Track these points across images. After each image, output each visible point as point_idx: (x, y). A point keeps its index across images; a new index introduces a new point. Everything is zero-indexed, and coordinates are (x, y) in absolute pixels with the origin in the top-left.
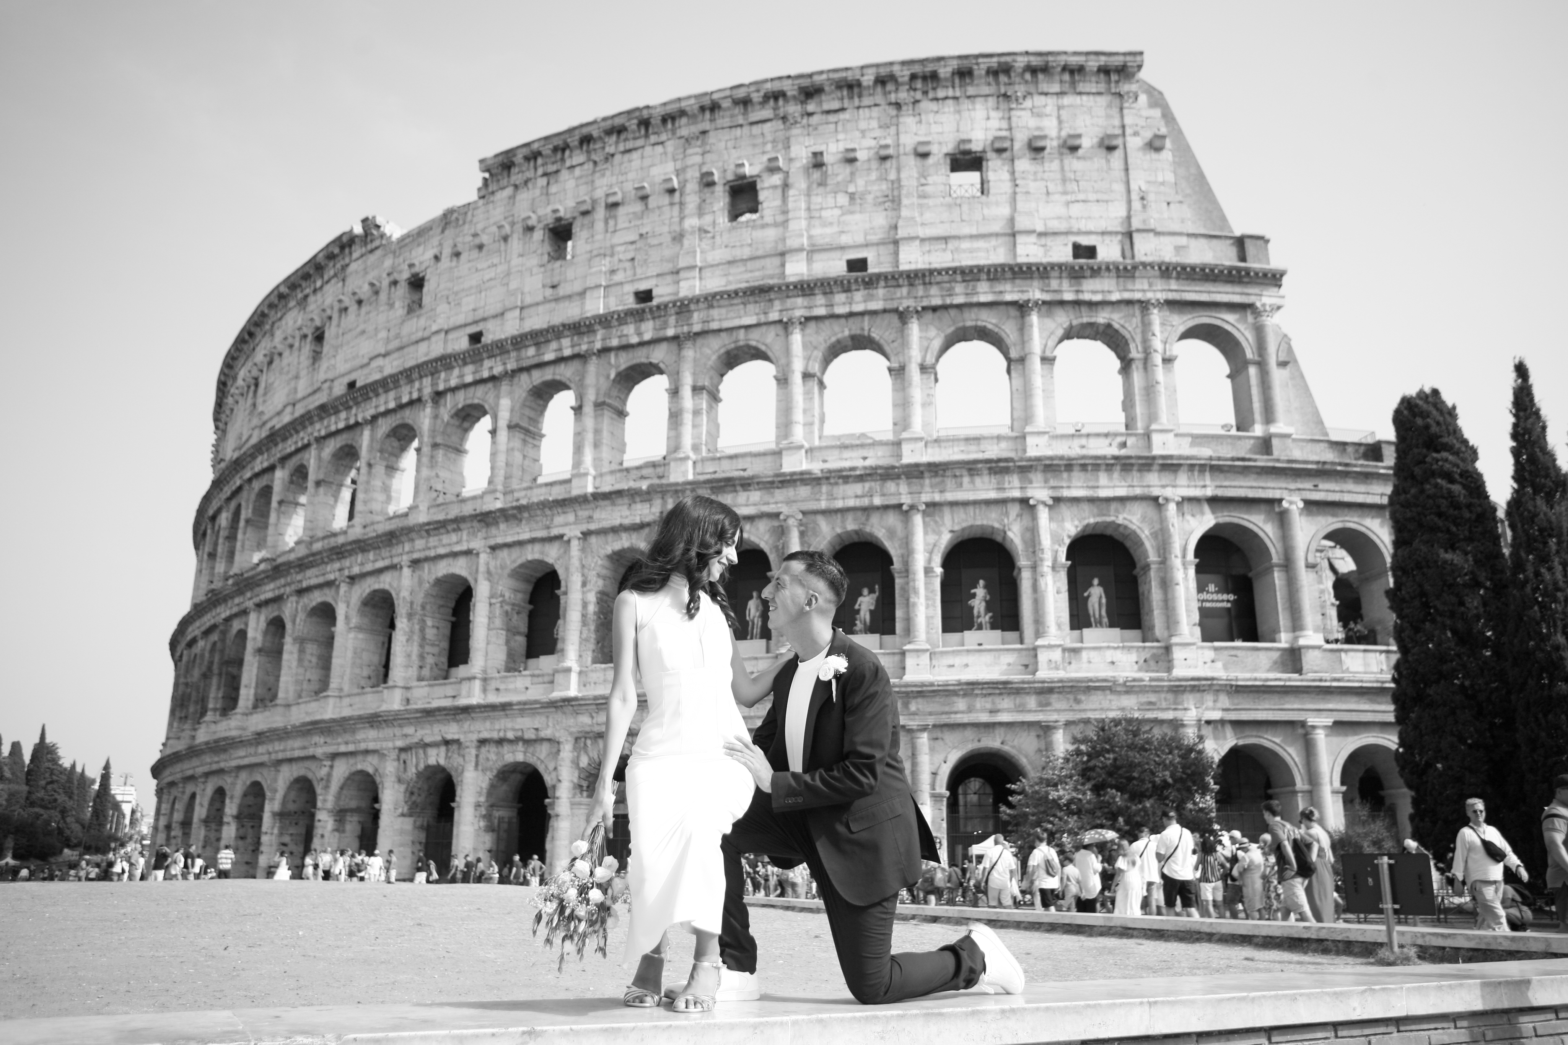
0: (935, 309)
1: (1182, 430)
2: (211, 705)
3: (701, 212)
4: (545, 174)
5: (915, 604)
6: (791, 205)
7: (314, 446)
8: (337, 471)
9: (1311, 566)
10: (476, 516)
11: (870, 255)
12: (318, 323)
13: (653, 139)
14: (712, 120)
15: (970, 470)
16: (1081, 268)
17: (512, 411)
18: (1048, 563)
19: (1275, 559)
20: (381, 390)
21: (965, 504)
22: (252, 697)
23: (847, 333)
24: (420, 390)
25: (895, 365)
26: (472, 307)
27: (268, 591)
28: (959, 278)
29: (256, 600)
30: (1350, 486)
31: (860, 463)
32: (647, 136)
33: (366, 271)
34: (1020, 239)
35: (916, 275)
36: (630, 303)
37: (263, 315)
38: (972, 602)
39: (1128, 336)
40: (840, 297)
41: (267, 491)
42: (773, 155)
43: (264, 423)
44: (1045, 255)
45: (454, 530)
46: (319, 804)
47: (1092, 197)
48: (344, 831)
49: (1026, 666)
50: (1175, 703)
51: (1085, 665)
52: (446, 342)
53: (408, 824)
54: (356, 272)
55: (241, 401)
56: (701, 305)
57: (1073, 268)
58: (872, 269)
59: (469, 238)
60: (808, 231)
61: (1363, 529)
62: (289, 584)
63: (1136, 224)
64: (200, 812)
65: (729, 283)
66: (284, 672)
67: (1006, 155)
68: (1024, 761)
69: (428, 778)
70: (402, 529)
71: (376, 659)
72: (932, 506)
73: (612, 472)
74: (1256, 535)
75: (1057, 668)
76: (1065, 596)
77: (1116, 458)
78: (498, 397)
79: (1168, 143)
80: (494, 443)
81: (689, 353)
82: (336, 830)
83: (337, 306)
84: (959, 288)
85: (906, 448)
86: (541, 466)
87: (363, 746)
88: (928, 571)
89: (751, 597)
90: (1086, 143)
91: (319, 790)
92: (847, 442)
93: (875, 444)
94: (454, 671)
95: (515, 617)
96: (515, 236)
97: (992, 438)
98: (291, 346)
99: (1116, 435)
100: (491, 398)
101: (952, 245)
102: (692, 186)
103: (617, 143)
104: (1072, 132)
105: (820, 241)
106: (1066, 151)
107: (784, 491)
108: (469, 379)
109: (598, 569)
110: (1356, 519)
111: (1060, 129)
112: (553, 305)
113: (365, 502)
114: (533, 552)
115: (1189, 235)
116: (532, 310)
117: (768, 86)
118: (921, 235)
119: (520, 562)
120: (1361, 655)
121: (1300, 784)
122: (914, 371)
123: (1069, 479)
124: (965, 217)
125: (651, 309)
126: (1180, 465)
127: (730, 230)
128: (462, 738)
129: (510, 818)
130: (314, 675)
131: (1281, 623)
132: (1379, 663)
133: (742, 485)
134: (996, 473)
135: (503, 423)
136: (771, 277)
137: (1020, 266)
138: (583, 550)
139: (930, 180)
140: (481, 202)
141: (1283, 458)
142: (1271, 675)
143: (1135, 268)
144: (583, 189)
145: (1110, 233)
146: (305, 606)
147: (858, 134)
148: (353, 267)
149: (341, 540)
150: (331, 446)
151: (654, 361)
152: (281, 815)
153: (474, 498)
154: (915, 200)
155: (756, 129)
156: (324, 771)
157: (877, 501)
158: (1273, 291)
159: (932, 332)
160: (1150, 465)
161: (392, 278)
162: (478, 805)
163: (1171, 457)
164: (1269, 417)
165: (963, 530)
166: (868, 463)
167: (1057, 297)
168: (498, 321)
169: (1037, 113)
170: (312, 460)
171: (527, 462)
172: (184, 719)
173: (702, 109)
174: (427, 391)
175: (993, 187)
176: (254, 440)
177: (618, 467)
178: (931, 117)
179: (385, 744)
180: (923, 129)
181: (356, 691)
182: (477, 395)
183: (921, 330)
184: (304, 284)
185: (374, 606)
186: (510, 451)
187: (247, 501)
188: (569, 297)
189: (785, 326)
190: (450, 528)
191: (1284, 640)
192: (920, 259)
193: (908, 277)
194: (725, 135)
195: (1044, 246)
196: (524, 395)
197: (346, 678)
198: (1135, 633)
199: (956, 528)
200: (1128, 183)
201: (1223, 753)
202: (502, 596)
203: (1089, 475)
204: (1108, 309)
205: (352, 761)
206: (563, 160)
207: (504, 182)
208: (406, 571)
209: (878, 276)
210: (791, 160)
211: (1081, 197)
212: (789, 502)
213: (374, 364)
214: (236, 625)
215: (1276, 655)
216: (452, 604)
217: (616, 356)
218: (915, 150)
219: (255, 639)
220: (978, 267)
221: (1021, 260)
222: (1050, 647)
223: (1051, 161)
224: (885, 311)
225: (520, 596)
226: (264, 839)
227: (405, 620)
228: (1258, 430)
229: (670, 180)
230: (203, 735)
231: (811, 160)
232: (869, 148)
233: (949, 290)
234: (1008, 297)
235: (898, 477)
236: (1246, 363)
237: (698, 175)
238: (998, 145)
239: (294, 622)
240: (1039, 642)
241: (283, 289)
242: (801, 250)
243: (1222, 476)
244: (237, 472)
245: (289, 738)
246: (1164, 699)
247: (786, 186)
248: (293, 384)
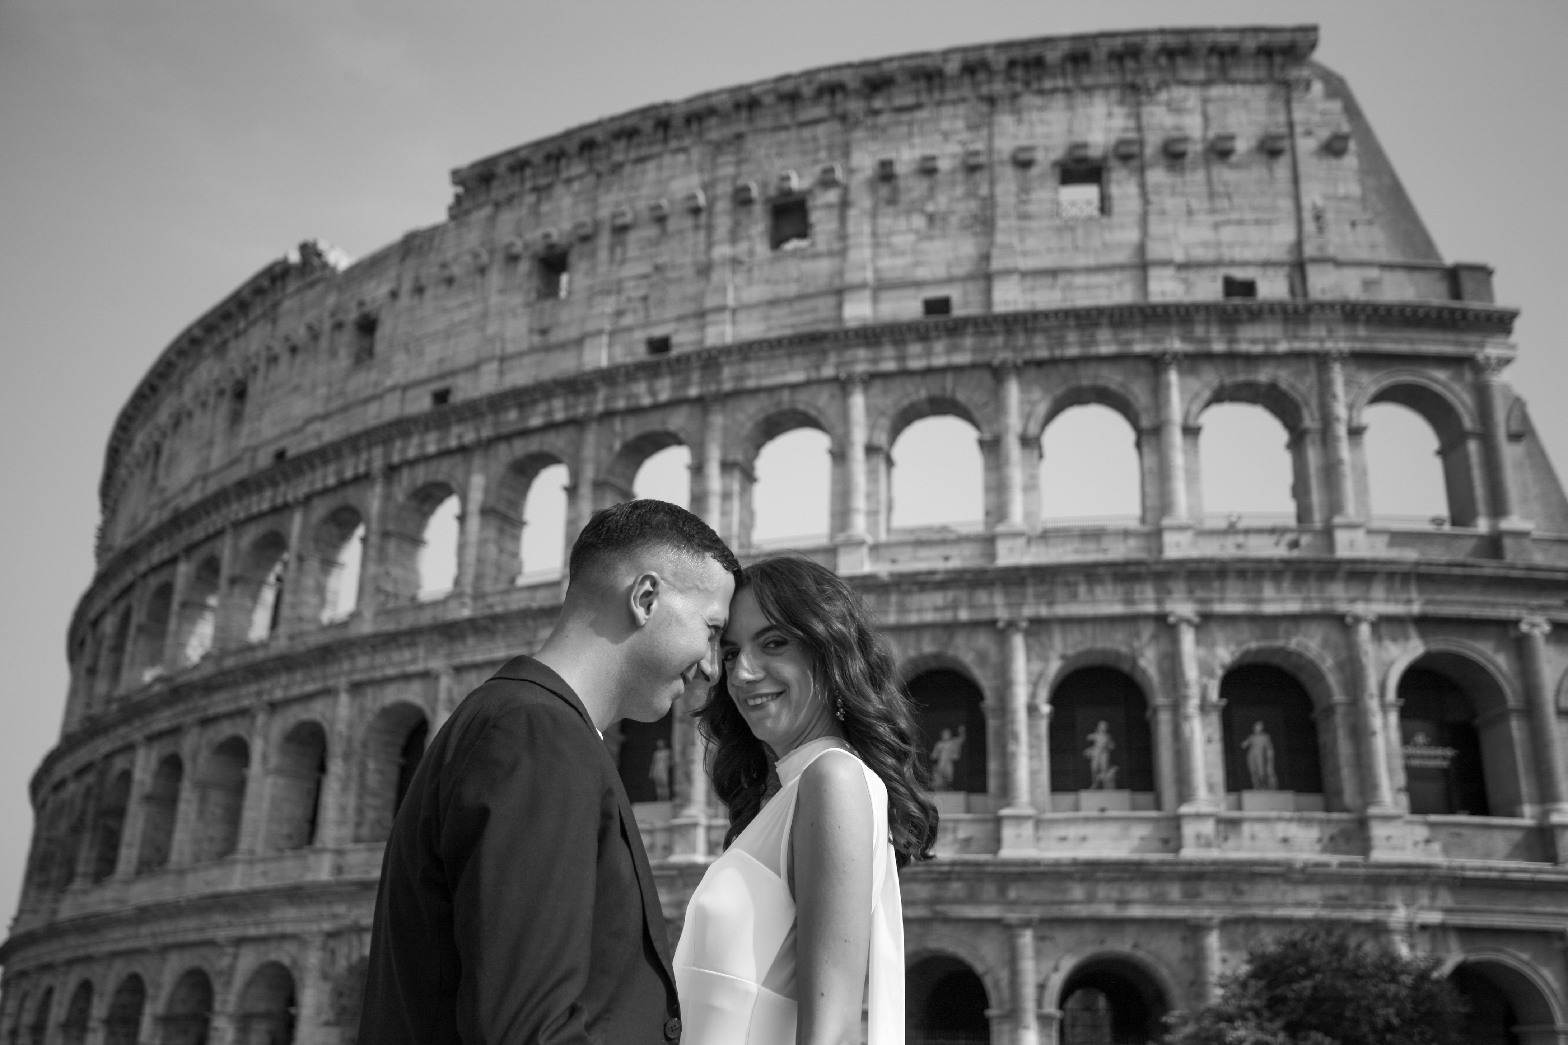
0: (1040, 364)
1: (1376, 524)
2: (81, 868)
3: (734, 237)
4: (534, 189)
5: (1014, 755)
6: (851, 228)
7: (230, 533)
8: (258, 565)
9: (1564, 713)
10: (437, 627)
11: (954, 293)
12: (239, 374)
13: (674, 144)
14: (750, 120)
15: (1088, 576)
16: (1236, 309)
17: (486, 491)
18: (1193, 703)
19: (1512, 703)
20: (318, 463)
21: (1082, 621)
22: (135, 860)
23: (923, 394)
24: (369, 463)
25: (988, 436)
26: (437, 356)
27: (163, 720)
28: (1072, 322)
29: (147, 731)
31: (940, 565)
32: (665, 140)
33: (302, 310)
34: (1154, 273)
35: (1015, 320)
36: (641, 353)
38: (1089, 752)
39: (1298, 398)
40: (915, 348)
41: (165, 591)
42: (827, 164)
43: (166, 503)
44: (1188, 291)
45: (408, 645)
46: (217, 1006)
47: (1249, 216)
49: (1165, 842)
50: (1376, 899)
51: (1247, 842)
52: (403, 401)
53: (333, 1036)
54: (291, 311)
55: (137, 473)
56: (734, 358)
57: (1224, 310)
58: (958, 311)
59: (435, 270)
60: (873, 262)
62: (191, 712)
63: (1309, 250)
64: (58, 1013)
65: (769, 329)
66: (178, 827)
67: (1135, 163)
68: (1165, 973)
70: (340, 643)
71: (300, 812)
72: (1037, 622)
75: (1209, 846)
76: (1217, 747)
77: (1286, 562)
78: (468, 473)
79: (1352, 145)
80: (462, 532)
81: (717, 419)
82: (238, 1041)
83: (264, 354)
84: (1072, 337)
85: (1002, 547)
86: (520, 565)
87: (278, 929)
88: (1032, 709)
90: (1242, 146)
91: (217, 986)
92: (924, 537)
93: (961, 540)
96: (495, 267)
97: (1117, 534)
98: (204, 405)
99: (1283, 531)
100: (459, 473)
101: (1062, 280)
102: (723, 205)
103: (627, 149)
104: (1222, 132)
105: (889, 275)
106: (1213, 157)
108: (432, 449)
111: (1206, 129)
112: (542, 355)
113: (293, 606)
115: (1382, 266)
116: (515, 362)
117: (823, 77)
118: (1022, 267)
121: (1561, 1021)
122: (1012, 445)
123: (1223, 590)
124: (1080, 243)
125: (669, 363)
126: (1375, 573)
127: (773, 261)
130: (217, 831)
131: (1524, 791)
134: (1123, 581)
135: (474, 506)
136: (825, 321)
137: (1154, 307)
139: (1034, 196)
140: (453, 224)
141: (1519, 564)
142: (1513, 864)
143: (1308, 309)
144: (583, 208)
145: (1274, 264)
146: (210, 741)
147: (938, 138)
148: (287, 304)
149: (260, 655)
150: (251, 534)
151: (671, 428)
152: (166, 1021)
153: (434, 604)
154: (1013, 222)
155: (807, 133)
156: (225, 962)
157: (964, 615)
158: (1500, 339)
159: (1036, 394)
160: (1333, 572)
161: (336, 319)
163: (1362, 561)
164: (1498, 508)
165: (1079, 656)
166: (951, 565)
167: (1203, 348)
168: (470, 376)
169: (1175, 109)
170: (226, 550)
171: (503, 558)
172: (43, 886)
173: (738, 106)
174: (378, 463)
175: (1118, 205)
176: (152, 524)
178: (1035, 116)
179: (307, 927)
180: (1024, 130)
181: (272, 854)
182: (442, 471)
183: (1021, 391)
184: (224, 326)
185: (300, 743)
186: (482, 543)
187: (141, 601)
188: (563, 346)
189: (843, 385)
190: (402, 642)
191: (1528, 815)
192: (1021, 299)
193: (1005, 322)
194: (766, 140)
195: (1185, 281)
196: (503, 471)
197: (261, 837)
198: (1315, 799)
199: (1070, 652)
200: (1297, 197)
201: (1451, 970)
203: (1249, 584)
204: (1273, 364)
205: (263, 948)
206: (557, 171)
207: (482, 199)
208: (344, 697)
209: (965, 321)
210: (851, 171)
211: (1235, 216)
213: (311, 428)
214: (119, 764)
215: (1517, 836)
216: (401, 741)
217: (623, 423)
218: (1014, 157)
219: (142, 783)
221: (1154, 299)
222: (1199, 816)
223: (1194, 169)
224: (974, 366)
227: (340, 762)
228: (1482, 526)
229: (693, 197)
230: (67, 910)
231: (878, 172)
232: (954, 156)
233: (1059, 338)
234: (1139, 348)
235: (991, 584)
236: (1464, 436)
237: (730, 190)
238: (1123, 150)
239: (194, 760)
241: (198, 333)
242: (863, 286)
243: (1433, 587)
244: (129, 564)
245: (182, 915)
246: (1359, 893)
247: (844, 204)
248: (204, 452)
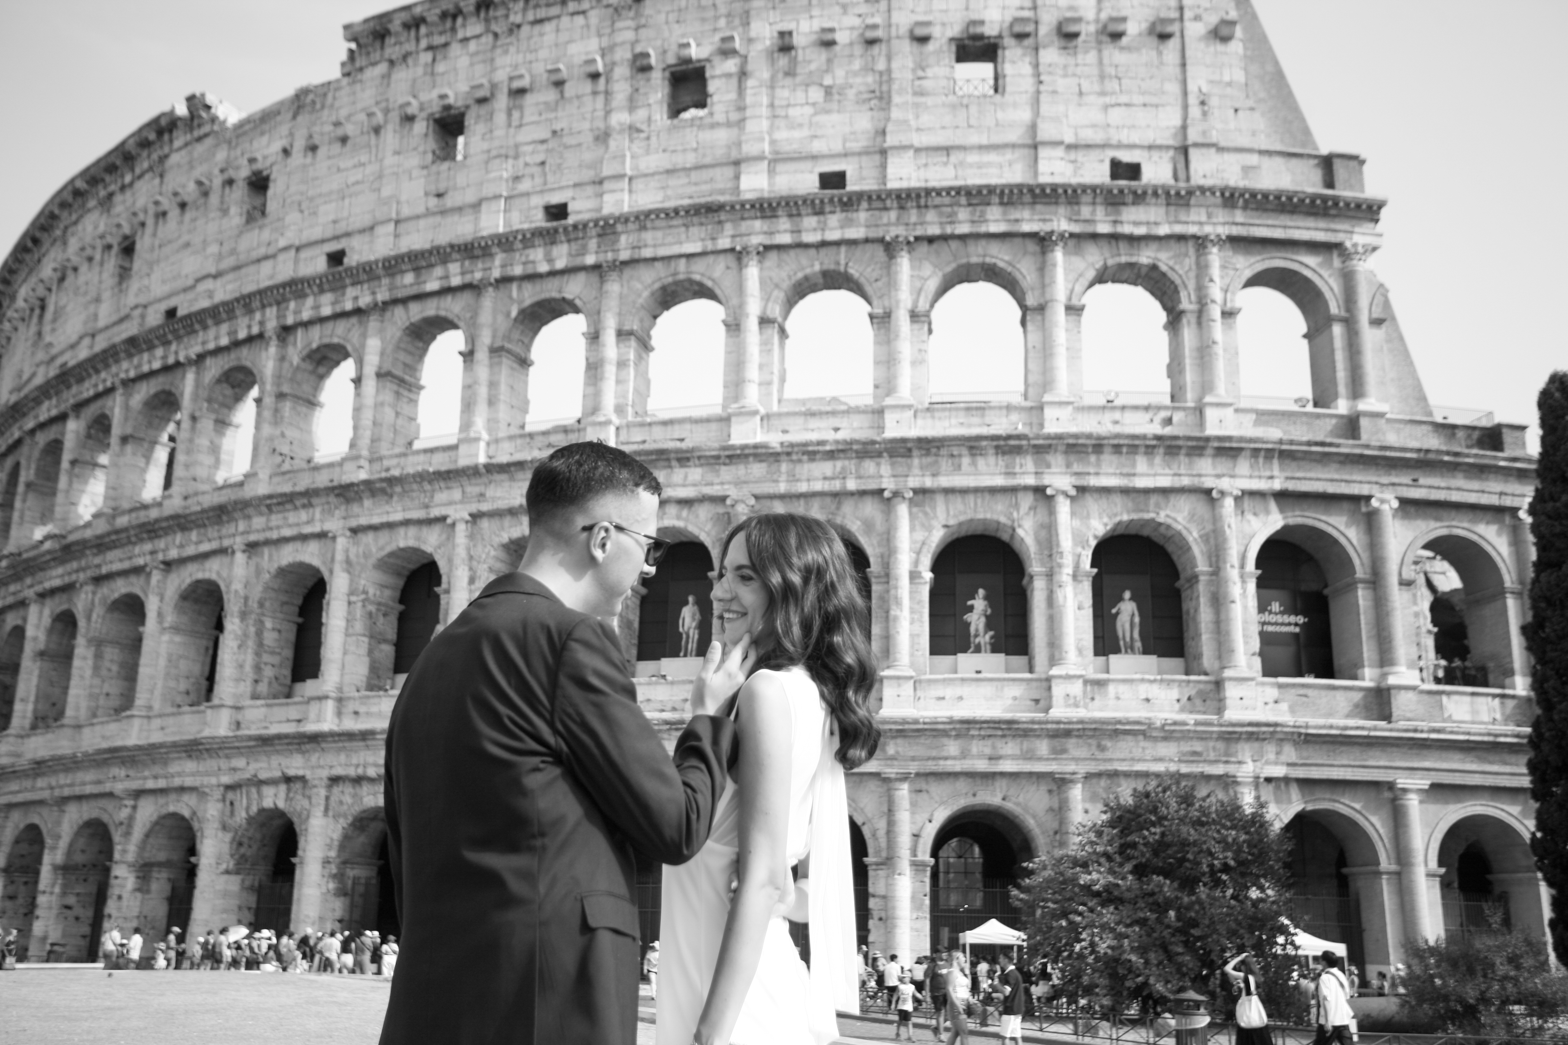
0: (931, 240)
1: (1243, 405)
3: (632, 105)
4: (430, 48)
5: (896, 618)
6: (749, 100)
7: (120, 391)
8: (150, 425)
9: (1406, 584)
10: (333, 489)
11: (849, 167)
12: (127, 230)
13: (572, 6)
15: (971, 448)
16: (1121, 191)
17: (382, 354)
18: (1068, 570)
19: (1360, 573)
20: (210, 322)
21: (964, 491)
22: (29, 714)
23: (817, 267)
24: (262, 323)
25: (879, 311)
26: (332, 217)
27: (55, 578)
28: (963, 200)
29: (39, 588)
30: (1459, 481)
31: (830, 436)
32: (564, 3)
33: (191, 166)
34: (1043, 152)
35: (909, 196)
36: (539, 220)
37: (53, 217)
38: (968, 617)
39: (1178, 281)
40: (810, 221)
41: (55, 448)
42: (728, 34)
43: (53, 359)
44: (1075, 173)
45: (304, 506)
46: (117, 856)
47: (1138, 99)
48: (148, 892)
49: (1037, 701)
50: (1227, 754)
51: (1112, 702)
52: (296, 261)
53: (234, 883)
54: (179, 166)
55: (22, 327)
56: (631, 226)
57: (1110, 191)
58: (852, 186)
59: (328, 128)
60: (770, 133)
61: (1475, 538)
62: (83, 569)
63: (1193, 135)
65: (667, 198)
66: (74, 682)
67: (1027, 42)
68: (1031, 823)
69: (262, 825)
70: (236, 502)
71: (198, 669)
72: (921, 492)
73: (511, 438)
74: (1336, 542)
75: (1076, 705)
76: (1088, 613)
77: (1159, 438)
78: (364, 336)
79: (1239, 32)
80: (358, 394)
81: (614, 287)
82: (138, 890)
83: (152, 209)
84: (963, 214)
85: (890, 418)
86: (418, 427)
87: (177, 782)
88: (914, 576)
89: (686, 603)
90: (1133, 28)
91: (117, 837)
92: (815, 408)
93: (850, 411)
94: (299, 687)
95: (381, 619)
96: (390, 127)
97: (1000, 408)
98: (90, 259)
99: (1159, 408)
100: (355, 336)
101: (955, 157)
102: (622, 71)
103: (525, 10)
104: (1115, 14)
105: (786, 148)
106: (1106, 39)
107: (732, 469)
108: (326, 311)
109: (491, 562)
110: (1465, 525)
111: (1099, 10)
112: (438, 219)
113: (187, 466)
114: (406, 537)
115: (1262, 152)
116: (411, 225)
118: (917, 144)
119: (389, 549)
120: (1468, 699)
121: (1385, 863)
122: (902, 319)
123: (1098, 464)
124: (973, 122)
125: (565, 229)
126: (1241, 449)
127: (670, 130)
128: (308, 775)
129: (368, 879)
130: (114, 687)
131: (1366, 655)
132: (1491, 710)
133: (679, 460)
134: (1004, 453)
135: (370, 370)
136: (722, 192)
137: (1042, 187)
138: (471, 537)
139: (930, 72)
140: (345, 81)
141: (1374, 443)
142: (1352, 722)
143: (1190, 193)
144: (480, 69)
145: (1160, 147)
146: (104, 599)
147: (837, 10)
148: (175, 158)
149: (154, 514)
150: (142, 393)
151: (569, 296)
152: (65, 869)
153: (331, 465)
154: (909, 98)
156: (124, 813)
157: (852, 485)
158: (1368, 227)
159: (927, 269)
160: (1203, 448)
161: (226, 176)
162: (326, 862)
163: (1229, 439)
164: (1357, 390)
165: (960, 524)
166: (841, 436)
167: (1089, 229)
168: (366, 237)
170: (117, 409)
171: (400, 422)
174: (272, 325)
175: (1010, 83)
176: (39, 380)
177: (518, 432)
179: (206, 780)
180: (922, 5)
181: (170, 710)
182: (337, 332)
183: (912, 268)
184: (108, 178)
185: (196, 601)
186: (379, 405)
187: (29, 458)
188: (459, 209)
189: (738, 255)
190: (298, 503)
191: (1369, 677)
192: (914, 175)
193: (899, 197)
194: (666, 6)
195: (1073, 162)
196: (399, 334)
197: (158, 692)
198: (1175, 663)
199: (952, 522)
200: (1184, 82)
201: (1286, 820)
202: (365, 592)
203: (1123, 459)
204: (1154, 246)
205: (161, 800)
206: (453, 30)
207: (376, 56)
208: (240, 557)
209: (860, 196)
210: (750, 41)
211: (1123, 99)
212: (738, 483)
213: (202, 287)
214: (11, 619)
215: (1357, 696)
216: (299, 601)
217: (520, 288)
218: (911, 32)
219: (35, 639)
220: (988, 186)
221: (1044, 179)
222: (1068, 677)
223: (1086, 52)
224: (867, 241)
225: (388, 593)
226: (42, 900)
227: (237, 621)
228: (1342, 407)
229: (594, 61)
231: (777, 41)
232: (852, 29)
233: (950, 216)
234: (1026, 228)
235: (879, 455)
236: (1330, 320)
237: (629, 55)
238: (1018, 29)
239: (89, 618)
240: (1054, 671)
241: (80, 184)
242: (760, 158)
243: (1294, 464)
244: (16, 420)
245: (78, 769)
246: (1213, 749)
247: (743, 74)
248: (92, 309)
